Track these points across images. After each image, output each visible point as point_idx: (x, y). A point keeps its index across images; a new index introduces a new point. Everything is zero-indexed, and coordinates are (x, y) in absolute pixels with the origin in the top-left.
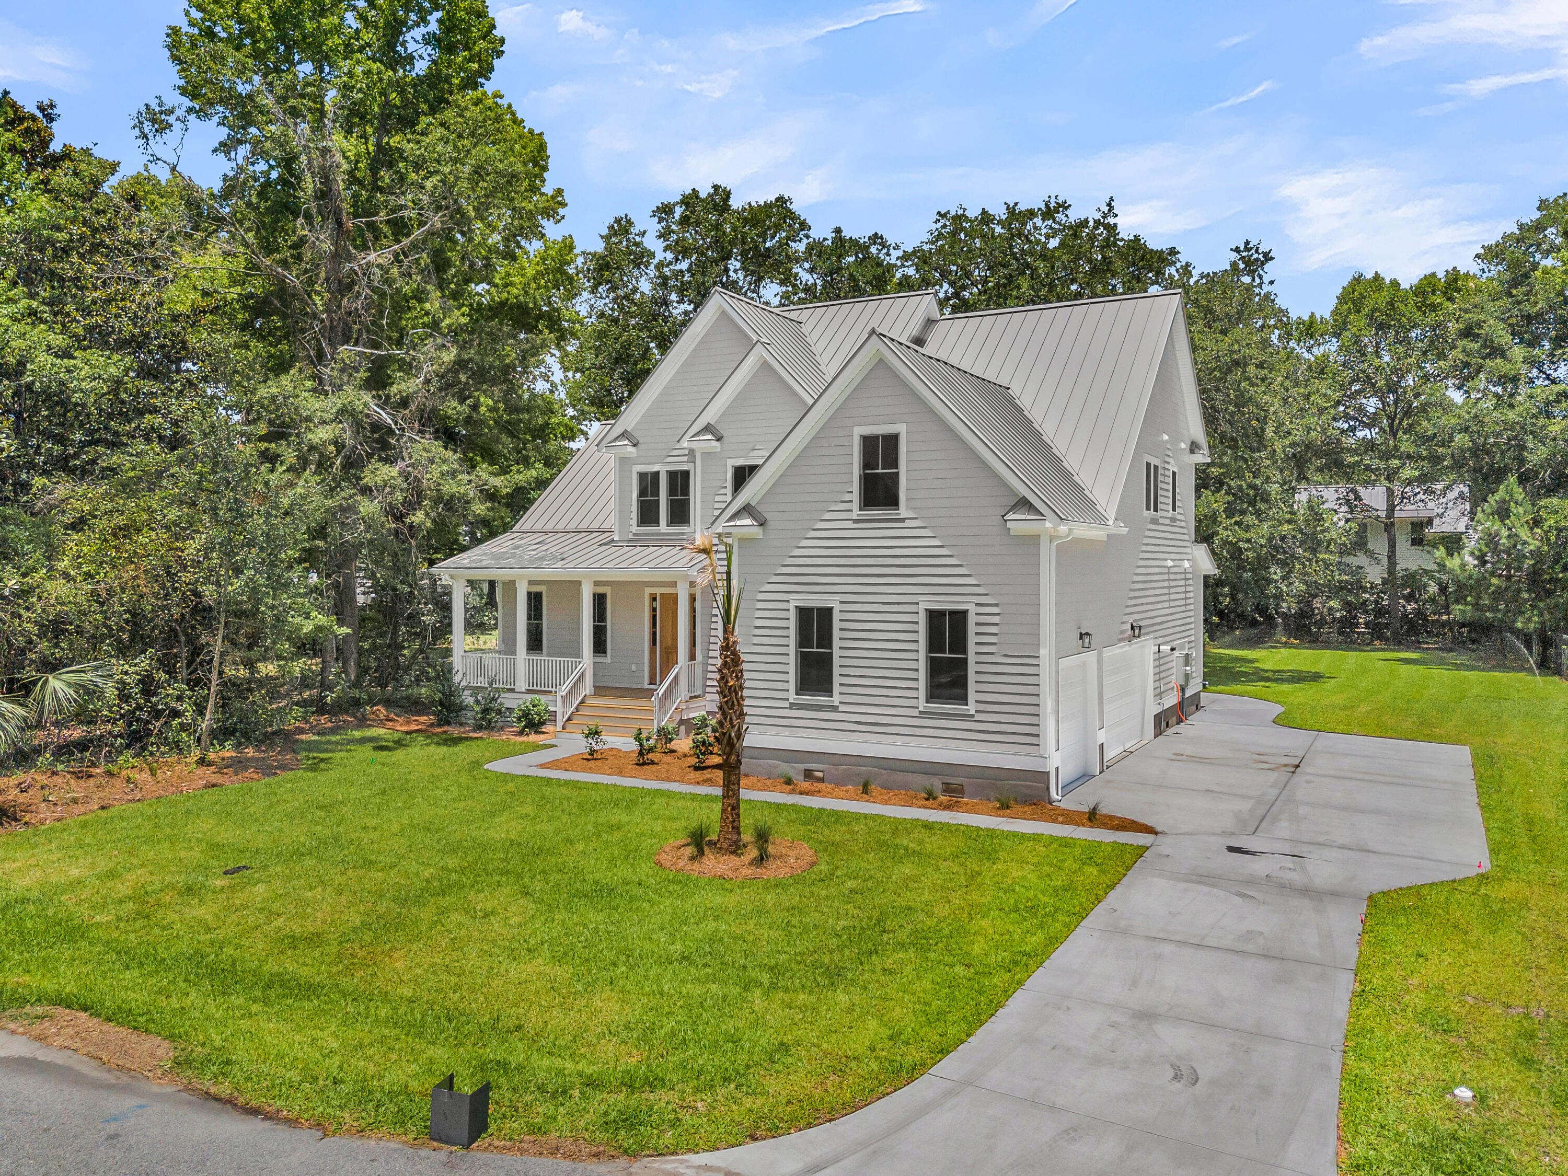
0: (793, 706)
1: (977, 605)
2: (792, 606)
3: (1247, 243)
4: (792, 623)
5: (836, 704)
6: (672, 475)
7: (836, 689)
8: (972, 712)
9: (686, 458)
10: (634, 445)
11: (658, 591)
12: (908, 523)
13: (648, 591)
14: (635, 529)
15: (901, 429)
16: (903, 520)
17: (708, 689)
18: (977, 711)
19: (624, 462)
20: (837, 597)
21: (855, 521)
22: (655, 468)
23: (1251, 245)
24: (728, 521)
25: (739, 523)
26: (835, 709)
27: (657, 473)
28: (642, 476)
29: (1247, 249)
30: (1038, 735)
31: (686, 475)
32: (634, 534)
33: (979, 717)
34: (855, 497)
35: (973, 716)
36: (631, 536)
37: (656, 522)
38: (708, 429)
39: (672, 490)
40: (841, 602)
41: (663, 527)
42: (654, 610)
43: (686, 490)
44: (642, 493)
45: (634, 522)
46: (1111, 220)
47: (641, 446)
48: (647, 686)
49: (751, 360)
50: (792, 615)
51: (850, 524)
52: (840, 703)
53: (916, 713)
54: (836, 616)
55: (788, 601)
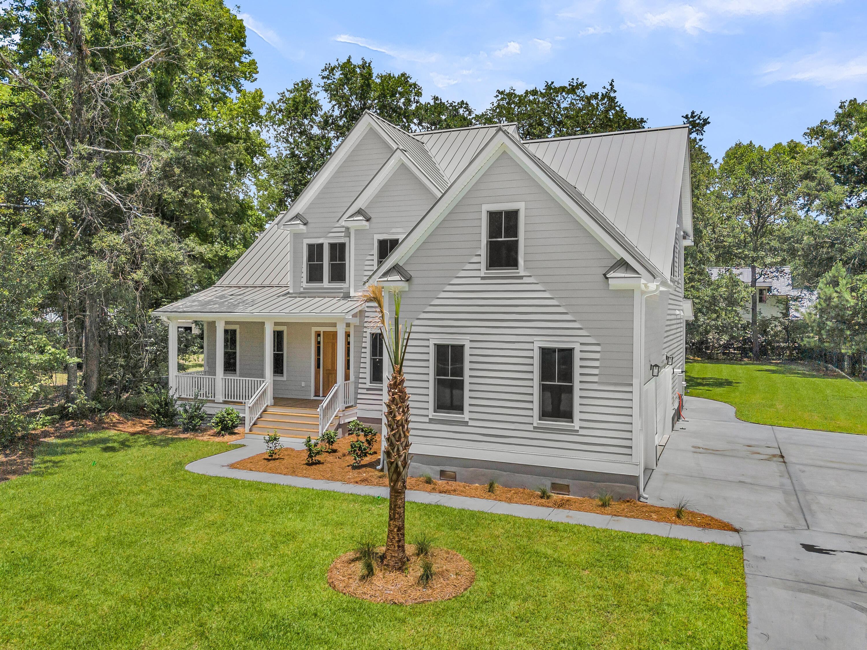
0: (431, 421)
1: (582, 344)
2: (431, 343)
3: (693, 113)
4: (432, 357)
5: (467, 419)
6: (333, 246)
7: (466, 408)
8: (577, 428)
9: (343, 234)
10: (305, 224)
11: (322, 329)
12: (525, 280)
13: (314, 329)
14: (305, 284)
15: (520, 206)
16: (521, 277)
17: (359, 401)
18: (580, 428)
19: (297, 237)
20: (468, 337)
21: (483, 278)
22: (320, 241)
23: (695, 114)
24: (380, 278)
25: (390, 279)
26: (466, 424)
27: (321, 246)
28: (311, 247)
29: (692, 117)
30: (631, 447)
31: (342, 246)
32: (304, 289)
33: (582, 432)
34: (483, 259)
35: (578, 431)
36: (302, 290)
37: (321, 280)
38: (360, 212)
39: (332, 258)
40: (471, 341)
41: (326, 283)
42: (319, 343)
43: (342, 258)
44: (310, 258)
45: (304, 279)
46: (612, 95)
47: (310, 225)
48: (313, 398)
49: (392, 162)
50: (432, 350)
51: (479, 281)
52: (470, 419)
53: (531, 428)
54: (467, 352)
55: (428, 340)
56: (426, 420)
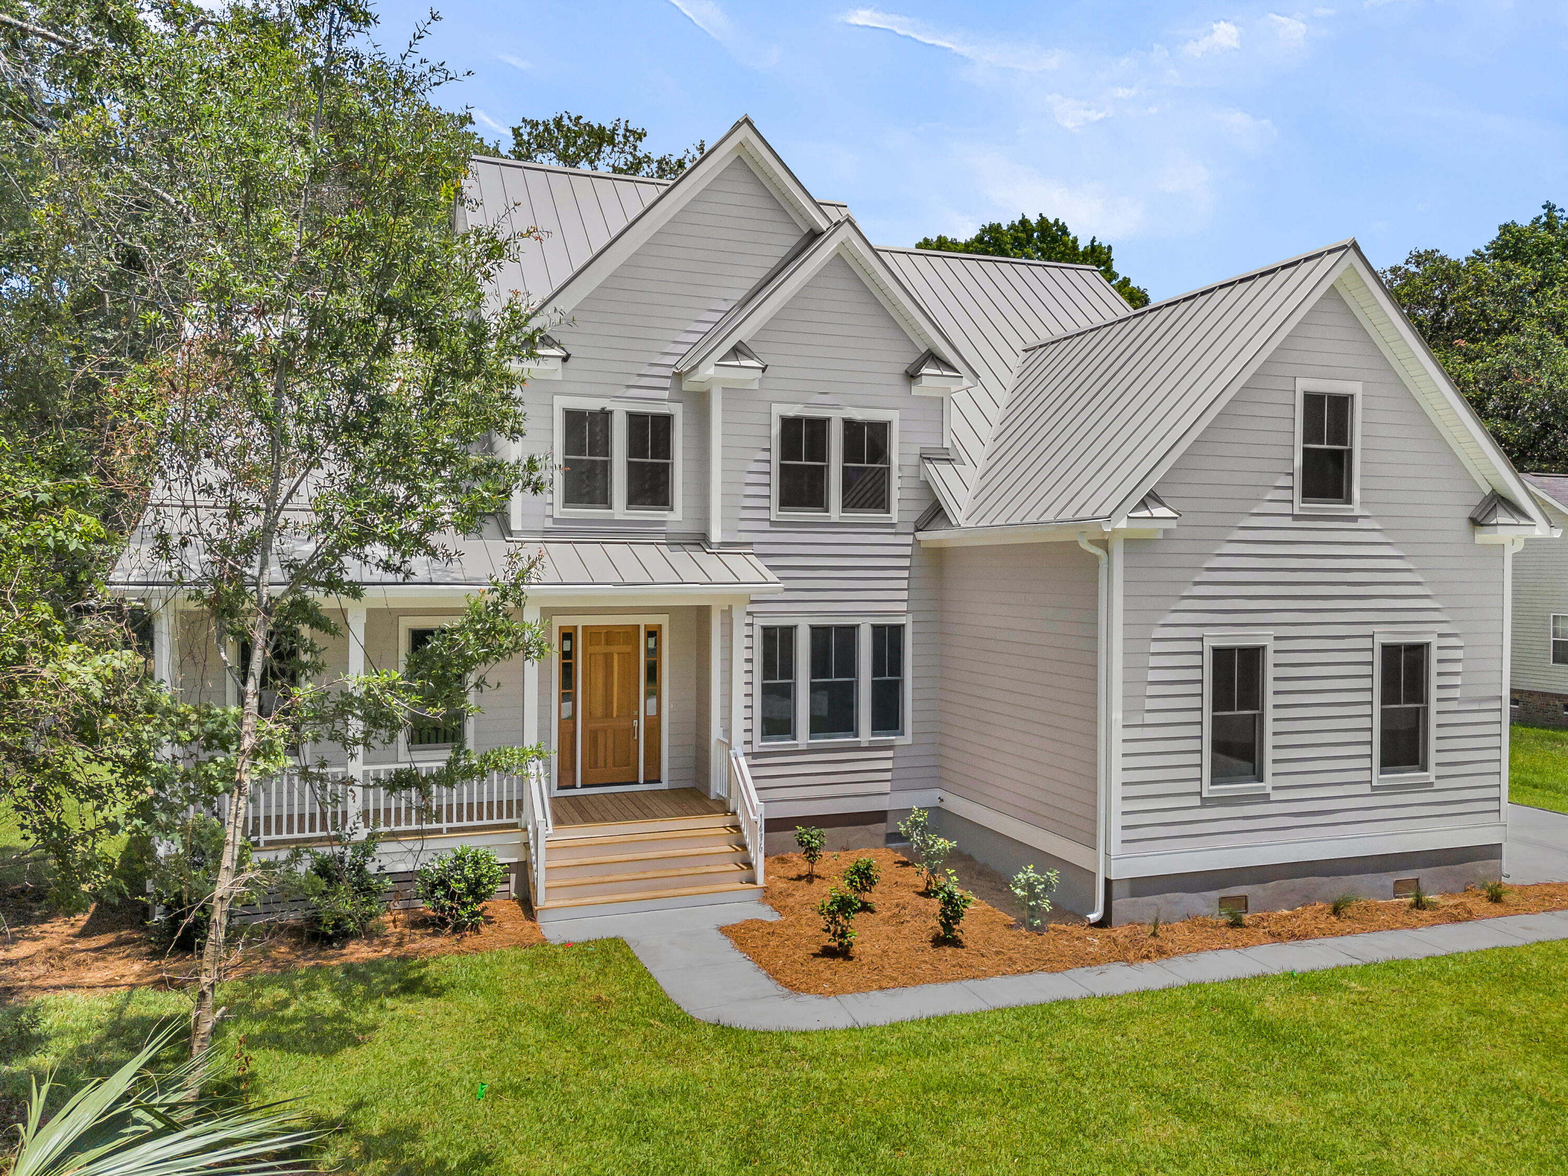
0: (1207, 803)
1: (1441, 635)
2: (1207, 645)
4: (1208, 674)
5: (1269, 790)
6: (636, 421)
7: (1269, 767)
8: (1432, 779)
9: (669, 395)
10: (565, 359)
11: (580, 621)
12: (1361, 524)
14: (559, 510)
16: (1354, 519)
18: (1438, 777)
20: (1271, 631)
21: (1296, 517)
22: (602, 405)
26: (1265, 798)
27: (606, 415)
28: (573, 417)
30: (1499, 799)
31: (663, 423)
32: (556, 521)
33: (1439, 785)
34: (1299, 481)
35: (1432, 784)
36: (549, 523)
37: (605, 500)
38: (737, 351)
39: (636, 447)
40: (1276, 638)
41: (619, 507)
42: (570, 655)
43: (663, 446)
44: (574, 446)
45: (558, 498)
50: (1208, 660)
51: (1288, 522)
52: (1274, 788)
53: (1366, 789)
54: (1270, 658)
55: (1201, 639)
56: (1197, 801)
